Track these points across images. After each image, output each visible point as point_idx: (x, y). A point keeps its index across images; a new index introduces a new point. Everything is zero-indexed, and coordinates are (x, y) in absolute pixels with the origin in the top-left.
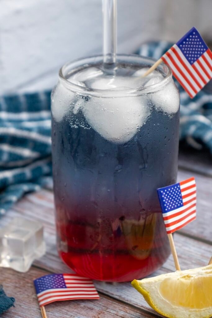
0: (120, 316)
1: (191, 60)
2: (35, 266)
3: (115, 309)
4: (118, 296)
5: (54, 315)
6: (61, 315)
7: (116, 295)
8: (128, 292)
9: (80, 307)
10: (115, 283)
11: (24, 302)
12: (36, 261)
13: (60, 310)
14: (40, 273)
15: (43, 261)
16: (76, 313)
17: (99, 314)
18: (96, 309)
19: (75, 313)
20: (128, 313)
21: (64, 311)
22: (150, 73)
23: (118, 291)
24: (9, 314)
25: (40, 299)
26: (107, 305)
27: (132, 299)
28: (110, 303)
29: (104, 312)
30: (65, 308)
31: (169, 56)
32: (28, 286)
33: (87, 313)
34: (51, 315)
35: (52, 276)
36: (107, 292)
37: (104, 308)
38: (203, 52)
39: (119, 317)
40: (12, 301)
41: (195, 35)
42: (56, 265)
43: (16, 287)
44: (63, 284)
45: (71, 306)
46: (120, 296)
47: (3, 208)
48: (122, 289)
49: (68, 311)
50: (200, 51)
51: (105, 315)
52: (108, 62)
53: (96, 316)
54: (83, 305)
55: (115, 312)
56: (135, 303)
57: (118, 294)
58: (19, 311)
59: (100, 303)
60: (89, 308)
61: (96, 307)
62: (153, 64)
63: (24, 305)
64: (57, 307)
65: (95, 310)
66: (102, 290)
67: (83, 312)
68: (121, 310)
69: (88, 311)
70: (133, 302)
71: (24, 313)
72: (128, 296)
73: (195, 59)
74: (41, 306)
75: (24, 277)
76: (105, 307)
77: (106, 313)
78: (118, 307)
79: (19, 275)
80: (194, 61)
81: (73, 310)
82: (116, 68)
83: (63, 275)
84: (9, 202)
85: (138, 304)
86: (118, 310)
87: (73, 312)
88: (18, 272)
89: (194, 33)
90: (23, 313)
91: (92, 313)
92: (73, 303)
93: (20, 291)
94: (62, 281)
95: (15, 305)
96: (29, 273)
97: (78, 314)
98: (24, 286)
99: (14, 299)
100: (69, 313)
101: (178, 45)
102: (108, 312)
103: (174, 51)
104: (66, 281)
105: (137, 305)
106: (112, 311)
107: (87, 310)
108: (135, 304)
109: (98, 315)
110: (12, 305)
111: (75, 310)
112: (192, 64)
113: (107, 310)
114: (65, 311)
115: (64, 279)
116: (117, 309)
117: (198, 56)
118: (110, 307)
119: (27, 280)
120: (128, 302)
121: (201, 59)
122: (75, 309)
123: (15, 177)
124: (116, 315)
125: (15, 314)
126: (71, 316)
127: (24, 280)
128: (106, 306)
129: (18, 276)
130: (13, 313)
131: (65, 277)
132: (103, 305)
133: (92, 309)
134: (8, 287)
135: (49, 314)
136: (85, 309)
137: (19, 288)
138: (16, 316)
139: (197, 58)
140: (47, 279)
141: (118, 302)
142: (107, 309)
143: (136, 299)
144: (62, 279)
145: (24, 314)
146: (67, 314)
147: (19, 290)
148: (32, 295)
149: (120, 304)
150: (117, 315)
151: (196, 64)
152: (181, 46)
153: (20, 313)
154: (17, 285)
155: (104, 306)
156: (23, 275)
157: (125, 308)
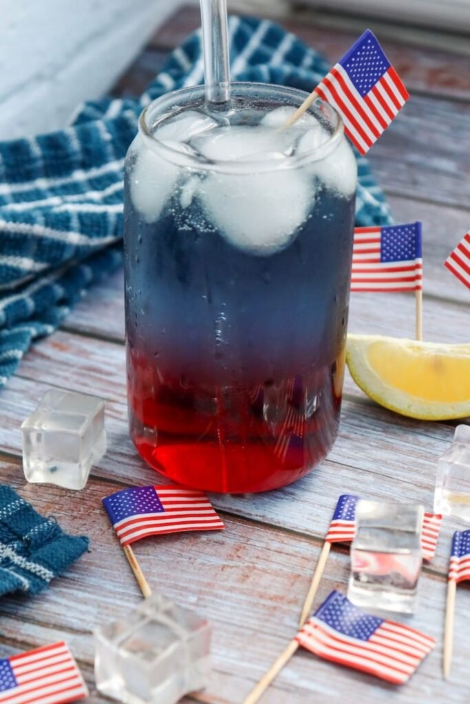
0: (274, 551)
1: (363, 88)
2: (93, 479)
3: (261, 540)
4: (260, 516)
5: (159, 560)
6: (172, 559)
7: (257, 515)
8: (275, 508)
9: (201, 542)
10: (248, 495)
11: (98, 543)
12: (95, 468)
13: (167, 550)
15: (107, 467)
16: (197, 553)
17: (238, 550)
18: (229, 542)
19: (194, 552)
20: (286, 544)
21: (174, 551)
22: (297, 119)
23: (257, 508)
24: (79, 565)
25: (120, 532)
26: (246, 533)
27: (286, 520)
28: (251, 530)
29: (245, 547)
30: (175, 546)
32: (96, 514)
33: (216, 551)
34: (154, 559)
35: (127, 493)
36: (237, 511)
37: (242, 539)
38: (383, 72)
39: (272, 552)
40: (84, 543)
41: (370, 45)
42: (131, 472)
43: (74, 518)
44: (158, 505)
45: (183, 541)
46: (263, 516)
48: (263, 504)
49: (183, 551)
50: (378, 72)
51: (249, 552)
52: (215, 100)
53: (233, 554)
54: (204, 538)
55: (264, 545)
56: (293, 526)
57: (260, 512)
58: (96, 559)
59: (233, 532)
60: (217, 542)
61: (228, 539)
62: (302, 102)
63: (100, 547)
64: (159, 546)
65: (228, 544)
66: (230, 508)
67: (208, 550)
68: (273, 540)
69: (216, 547)
70: (289, 525)
71: (106, 561)
72: (277, 514)
73: (370, 86)
74: (123, 545)
75: (83, 499)
76: (243, 537)
77: (247, 547)
78: (267, 535)
80: (368, 90)
81: (189, 548)
82: (232, 112)
83: (153, 488)
84: (12, 361)
85: (299, 527)
86: (269, 541)
87: (192, 552)
88: (68, 491)
89: (369, 41)
90: (103, 562)
91: (225, 550)
92: (186, 536)
93: (85, 524)
94: (156, 500)
95: (90, 550)
96: (88, 491)
97: (201, 554)
98: (89, 515)
99: (87, 538)
100: (184, 554)
102: (251, 545)
103: (337, 75)
104: (162, 499)
105: (297, 528)
106: (257, 544)
107: (214, 545)
108: (294, 528)
109: (235, 553)
110: (85, 550)
111: (194, 548)
112: (364, 96)
113: (249, 543)
114: (178, 552)
115: (157, 496)
116: (266, 539)
117: (375, 80)
118: (252, 537)
119: (89, 503)
120: (281, 525)
121: (379, 86)
122: (193, 545)
124: (266, 548)
125: (90, 564)
126: (190, 558)
127: (85, 504)
128: (244, 535)
129: (70, 496)
130: (85, 562)
131: (159, 492)
132: (240, 534)
133: (223, 543)
135: (150, 559)
136: (210, 545)
137: (80, 518)
138: (93, 568)
139: (373, 84)
140: (126, 496)
141: (263, 526)
142: (248, 541)
143: (291, 518)
144: (153, 495)
145: (107, 563)
146: (181, 556)
147: (81, 522)
148: (109, 529)
149: (268, 531)
150: (268, 549)
151: (371, 95)
152: (348, 65)
153: (97, 561)
154: (75, 514)
155: (240, 536)
156: (77, 495)
157: (278, 535)
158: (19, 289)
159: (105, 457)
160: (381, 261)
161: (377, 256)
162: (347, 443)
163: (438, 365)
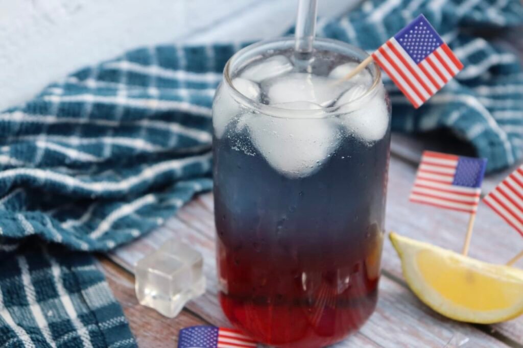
1: (417, 58)
2: (186, 310)
12: (191, 303)
14: (192, 321)
15: (201, 304)
31: (383, 53)
32: (172, 339)
35: (203, 329)
38: (436, 47)
41: (423, 26)
42: (215, 312)
43: (156, 339)
44: (215, 343)
47: (161, 216)
50: (431, 46)
52: (301, 51)
73: (423, 56)
75: (169, 325)
79: (164, 320)
80: (421, 59)
82: (312, 60)
83: (218, 329)
84: (171, 208)
88: (163, 317)
89: (422, 23)
94: (215, 339)
96: (177, 320)
98: (167, 339)
101: (398, 39)
103: (391, 46)
104: (220, 339)
112: (418, 63)
115: (218, 336)
117: (428, 52)
119: (172, 329)
123: (185, 168)
127: (169, 329)
129: (162, 322)
131: (221, 333)
134: (145, 337)
137: (160, 340)
139: (427, 55)
140: (196, 331)
144: (215, 334)
147: (159, 343)
151: (424, 63)
152: (401, 40)
154: (158, 336)
156: (168, 322)
158: (201, 153)
159: (204, 295)
160: (453, 184)
161: (450, 179)
162: (385, 324)
163: (470, 277)
